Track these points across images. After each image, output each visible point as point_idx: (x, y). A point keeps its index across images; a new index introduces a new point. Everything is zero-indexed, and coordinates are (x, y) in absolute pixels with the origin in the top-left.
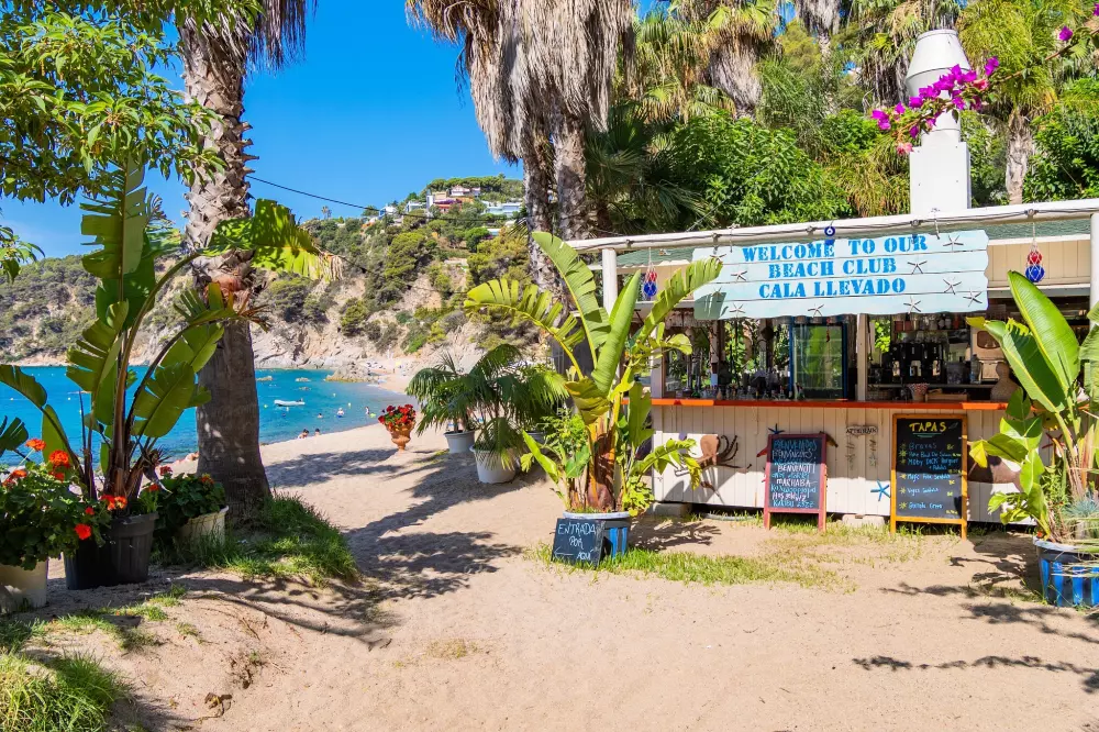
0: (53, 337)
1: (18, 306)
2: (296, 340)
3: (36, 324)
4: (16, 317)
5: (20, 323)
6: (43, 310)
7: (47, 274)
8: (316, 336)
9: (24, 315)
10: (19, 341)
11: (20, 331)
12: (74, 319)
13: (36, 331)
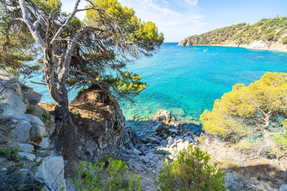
0: (216, 41)
1: (212, 37)
2: (269, 45)
3: (213, 39)
4: (211, 38)
5: (211, 39)
6: (215, 37)
7: (217, 31)
8: (274, 44)
9: (212, 38)
10: (211, 42)
11: (211, 40)
12: (219, 39)
13: (214, 40)
